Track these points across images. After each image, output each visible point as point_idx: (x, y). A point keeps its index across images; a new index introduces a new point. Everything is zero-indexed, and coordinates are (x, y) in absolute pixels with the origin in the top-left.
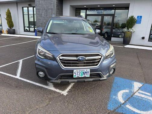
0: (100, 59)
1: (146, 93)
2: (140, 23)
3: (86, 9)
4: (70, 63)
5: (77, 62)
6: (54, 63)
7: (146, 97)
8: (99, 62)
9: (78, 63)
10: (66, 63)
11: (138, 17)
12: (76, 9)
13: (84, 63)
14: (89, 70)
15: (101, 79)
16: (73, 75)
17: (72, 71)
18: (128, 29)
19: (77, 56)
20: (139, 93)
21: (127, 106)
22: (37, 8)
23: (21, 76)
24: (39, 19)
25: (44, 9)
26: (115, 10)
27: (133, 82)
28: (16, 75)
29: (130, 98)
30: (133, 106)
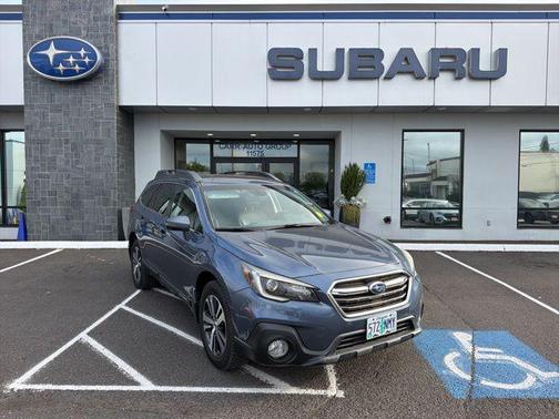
0: (407, 283)
1: (493, 350)
2: (373, 180)
3: (211, 141)
4: (355, 303)
5: (370, 297)
6: (324, 307)
7: (498, 357)
8: (406, 290)
9: (370, 301)
10: (348, 303)
11: (366, 165)
12: (176, 139)
13: (383, 298)
14: (395, 314)
15: (414, 333)
16: (365, 333)
17: (363, 324)
19: (365, 282)
20: (480, 352)
21: (483, 382)
22: (33, 136)
23: (157, 382)
24: (40, 176)
25: (67, 142)
26: (298, 144)
27: (450, 333)
28: (137, 384)
29: (473, 366)
30: (493, 379)
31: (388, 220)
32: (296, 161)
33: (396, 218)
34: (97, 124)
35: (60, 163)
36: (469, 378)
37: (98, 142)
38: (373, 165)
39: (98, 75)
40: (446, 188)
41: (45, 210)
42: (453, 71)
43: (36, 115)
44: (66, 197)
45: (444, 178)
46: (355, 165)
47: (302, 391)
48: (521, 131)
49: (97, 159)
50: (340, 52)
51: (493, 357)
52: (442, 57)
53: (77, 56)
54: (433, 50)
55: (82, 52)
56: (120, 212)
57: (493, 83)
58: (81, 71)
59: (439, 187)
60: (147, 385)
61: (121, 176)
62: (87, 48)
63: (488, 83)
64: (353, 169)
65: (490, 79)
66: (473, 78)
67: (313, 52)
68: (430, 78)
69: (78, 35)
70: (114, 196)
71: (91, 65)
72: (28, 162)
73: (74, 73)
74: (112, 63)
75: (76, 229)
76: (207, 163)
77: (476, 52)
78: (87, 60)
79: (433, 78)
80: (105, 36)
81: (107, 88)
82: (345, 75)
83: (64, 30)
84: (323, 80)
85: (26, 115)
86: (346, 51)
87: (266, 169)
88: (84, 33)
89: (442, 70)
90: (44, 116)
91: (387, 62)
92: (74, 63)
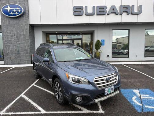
1: (146, 95)
2: (104, 45)
3: (57, 34)
7: (148, 98)
11: (102, 40)
12: (47, 34)
18: (97, 50)
20: (142, 96)
21: (146, 106)
22: (4, 34)
23: (46, 110)
24: (7, 46)
25: (15, 35)
26: (82, 35)
27: (132, 90)
28: (40, 111)
29: (141, 101)
30: (148, 105)
31: (108, 56)
32: (81, 40)
33: (111, 55)
34: (23, 30)
35: (13, 42)
36: (141, 105)
37: (24, 35)
38: (104, 40)
39: (23, 15)
40: (121, 46)
41: (9, 56)
42: (127, 12)
43: (5, 27)
44: (15, 52)
45: (120, 43)
46: (99, 40)
47: (91, 112)
48: (146, 29)
49: (24, 40)
50: (94, 7)
51: (146, 97)
52: (124, 8)
53: (16, 10)
54: (121, 6)
55: (18, 8)
56: (31, 56)
57: (138, 15)
58: (18, 14)
59: (119, 46)
60: (43, 112)
61: (31, 45)
62: (19, 7)
63: (137, 15)
64: (98, 41)
65: (137, 14)
66: (132, 14)
67: (86, 7)
68: (120, 14)
69: (17, 3)
70: (29, 51)
71: (21, 12)
72: (3, 42)
73: (16, 15)
74: (27, 12)
75: (19, 61)
76: (56, 41)
77: (133, 6)
78: (19, 11)
79: (121, 14)
80: (25, 4)
81: (26, 19)
82: (96, 14)
83: (12, 2)
84: (89, 15)
85: (2, 28)
86: (96, 7)
87: (73, 42)
88: (18, 2)
89: (123, 12)
90: (7, 28)
91: (108, 10)
92: (16, 12)
